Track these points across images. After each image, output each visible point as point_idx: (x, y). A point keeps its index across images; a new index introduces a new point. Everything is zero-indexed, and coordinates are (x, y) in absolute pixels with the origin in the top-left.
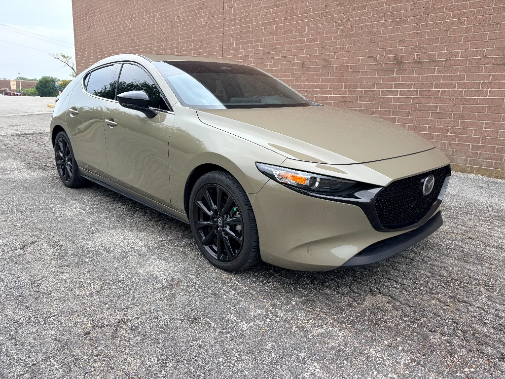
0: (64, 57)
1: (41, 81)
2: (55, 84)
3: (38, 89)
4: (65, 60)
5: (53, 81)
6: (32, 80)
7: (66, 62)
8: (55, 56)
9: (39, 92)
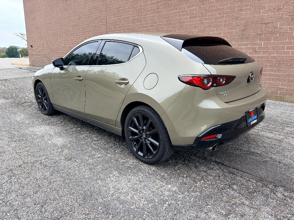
0: (22, 34)
1: (8, 49)
2: (17, 50)
3: (7, 54)
4: (22, 36)
5: (16, 48)
6: (4, 48)
7: (23, 38)
8: (17, 34)
9: (8, 55)
